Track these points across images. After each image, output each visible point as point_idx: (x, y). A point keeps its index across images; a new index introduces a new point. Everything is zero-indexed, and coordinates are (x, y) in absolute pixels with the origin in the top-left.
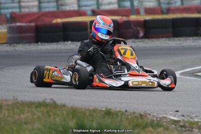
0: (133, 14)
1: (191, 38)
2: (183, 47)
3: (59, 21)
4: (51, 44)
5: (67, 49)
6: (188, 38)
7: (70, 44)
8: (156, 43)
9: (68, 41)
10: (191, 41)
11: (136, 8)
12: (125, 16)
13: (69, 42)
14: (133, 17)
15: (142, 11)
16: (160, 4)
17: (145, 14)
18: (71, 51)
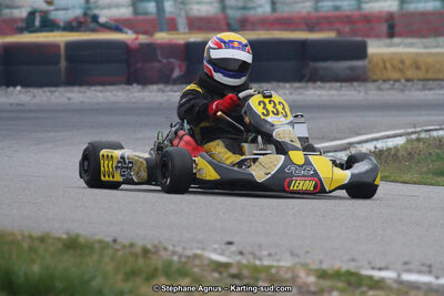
0: (161, 30)
1: (287, 85)
5: (11, 104)
6: (281, 84)
7: (20, 92)
9: (15, 86)
10: (287, 92)
11: (167, 15)
12: (145, 33)
13: (19, 88)
14: (162, 37)
15: (182, 23)
16: (224, 8)
17: (187, 30)
18: (21, 107)
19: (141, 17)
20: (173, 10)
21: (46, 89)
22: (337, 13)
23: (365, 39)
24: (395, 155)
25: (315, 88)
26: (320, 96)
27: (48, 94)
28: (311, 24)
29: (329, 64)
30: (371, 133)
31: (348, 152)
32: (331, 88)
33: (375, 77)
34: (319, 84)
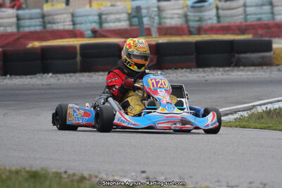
0: (142, 36)
1: (221, 69)
2: (206, 81)
3: (37, 44)
4: (24, 77)
5: (43, 85)
6: (217, 69)
7: (51, 77)
8: (171, 75)
9: (48, 73)
10: (220, 73)
11: (146, 26)
13: (50, 74)
15: (154, 31)
16: (187, 21)
17: (157, 35)
18: (49, 87)
19: (134, 28)
20: (149, 23)
21: (67, 75)
22: (259, 22)
23: (271, 39)
24: (278, 113)
25: (238, 71)
26: (240, 76)
27: (68, 78)
28: (242, 29)
29: (248, 55)
30: (268, 98)
31: (249, 112)
32: (248, 71)
33: (278, 63)
34: (241, 68)
